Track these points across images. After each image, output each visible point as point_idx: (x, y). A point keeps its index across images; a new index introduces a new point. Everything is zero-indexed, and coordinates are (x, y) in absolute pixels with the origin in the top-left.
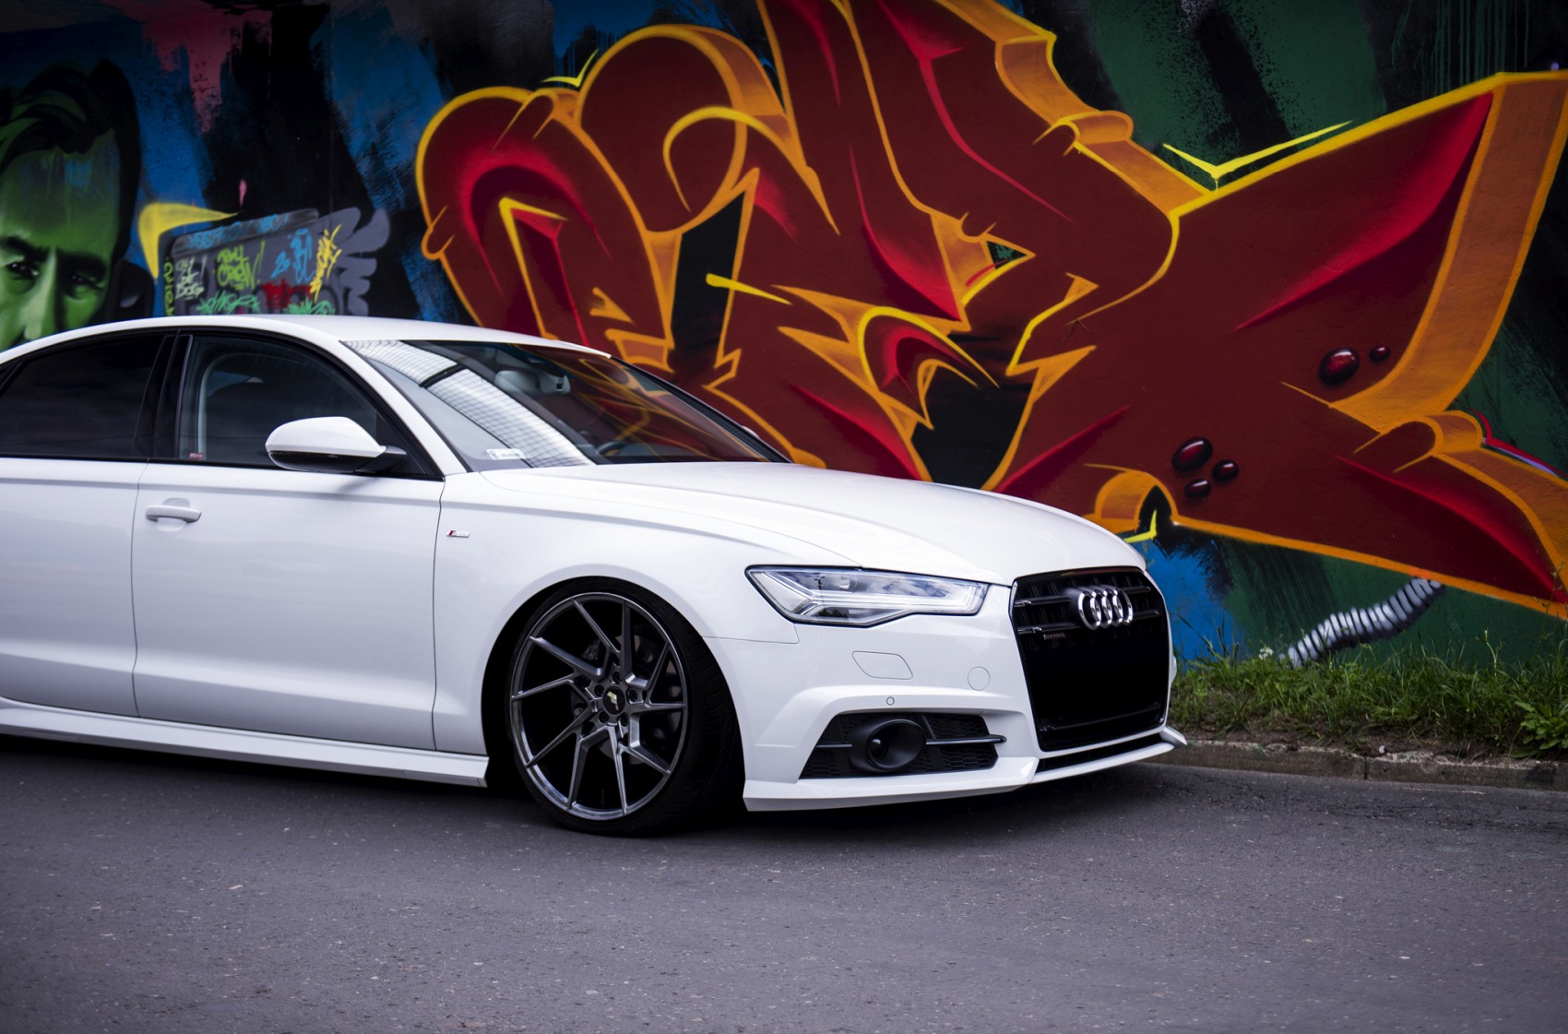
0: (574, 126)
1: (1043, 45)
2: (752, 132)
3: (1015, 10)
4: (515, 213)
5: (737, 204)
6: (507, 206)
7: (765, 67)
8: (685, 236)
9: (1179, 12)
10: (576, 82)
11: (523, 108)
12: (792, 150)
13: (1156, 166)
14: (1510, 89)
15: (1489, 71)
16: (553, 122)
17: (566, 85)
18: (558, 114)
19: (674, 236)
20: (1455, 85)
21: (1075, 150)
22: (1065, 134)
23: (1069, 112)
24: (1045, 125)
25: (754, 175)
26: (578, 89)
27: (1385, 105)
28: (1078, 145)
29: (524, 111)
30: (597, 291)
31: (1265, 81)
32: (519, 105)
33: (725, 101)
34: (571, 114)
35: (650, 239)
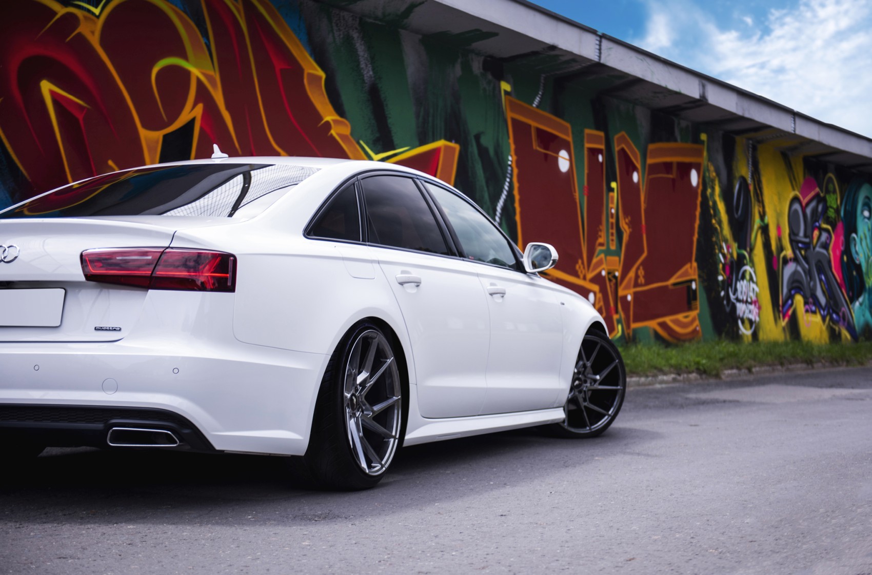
0: (95, 41)
1: (320, 78)
2: (199, 81)
3: (311, 55)
4: (53, 93)
5: (192, 122)
6: (46, 87)
7: (206, 43)
8: (166, 137)
9: (364, 80)
10: (97, 11)
11: (58, 16)
12: (219, 97)
13: (357, 150)
14: (446, 147)
15: (440, 139)
16: (80, 34)
17: (89, 11)
18: (83, 29)
19: (158, 135)
20: (434, 140)
21: (332, 135)
22: (328, 125)
23: (329, 115)
24: (321, 119)
25: (200, 107)
26: (98, 17)
27: (417, 143)
28: (333, 132)
29: (58, 19)
30: (110, 163)
31: (389, 121)
32: (55, 13)
33: (185, 57)
34: (93, 33)
35: (145, 134)
